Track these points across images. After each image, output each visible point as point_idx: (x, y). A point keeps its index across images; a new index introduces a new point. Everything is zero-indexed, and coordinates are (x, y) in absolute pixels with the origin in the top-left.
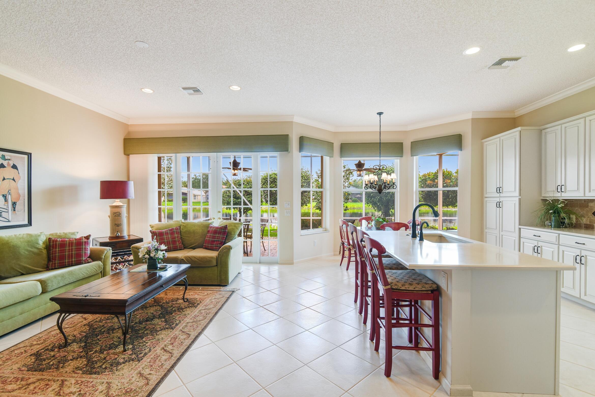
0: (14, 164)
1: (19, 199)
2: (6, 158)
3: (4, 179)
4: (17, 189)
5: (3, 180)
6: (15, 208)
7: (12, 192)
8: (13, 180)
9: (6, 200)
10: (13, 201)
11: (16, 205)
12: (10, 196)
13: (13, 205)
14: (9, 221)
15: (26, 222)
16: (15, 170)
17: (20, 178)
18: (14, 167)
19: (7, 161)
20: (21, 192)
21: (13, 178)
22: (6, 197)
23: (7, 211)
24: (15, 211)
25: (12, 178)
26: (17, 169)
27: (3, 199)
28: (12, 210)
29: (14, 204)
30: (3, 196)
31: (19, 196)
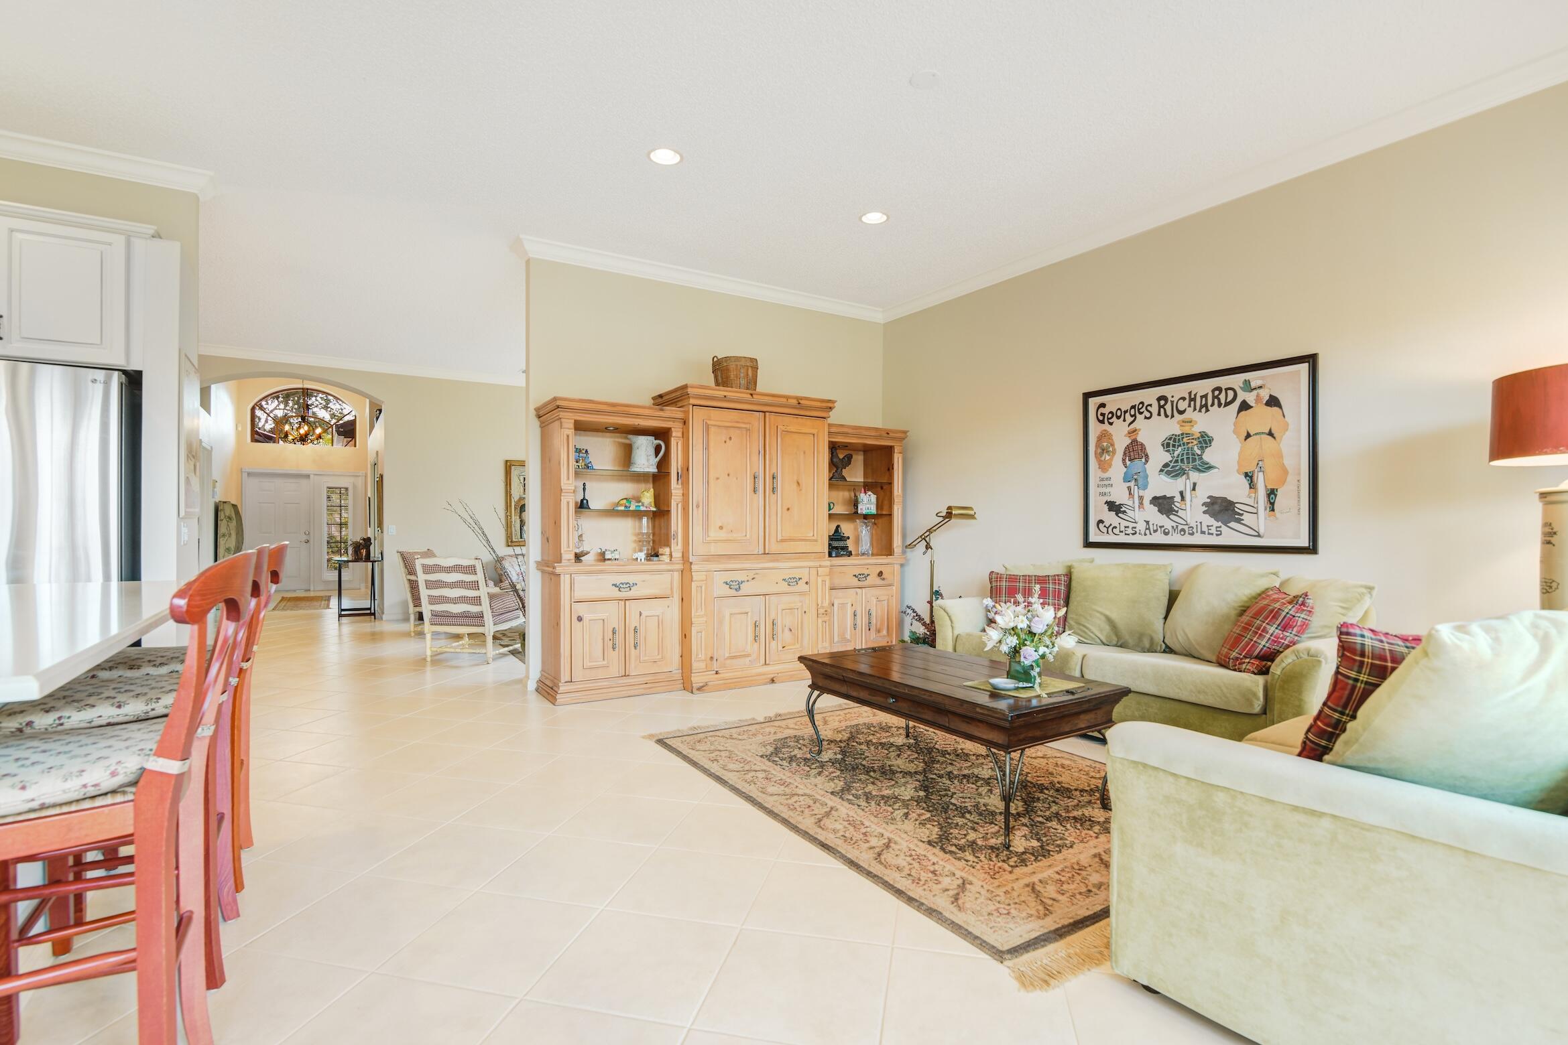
0: (1271, 396)
1: (1283, 481)
2: (1253, 385)
3: (1248, 436)
4: (1280, 456)
5: (1245, 440)
6: (1272, 504)
7: (1268, 464)
8: (1270, 434)
9: (1252, 485)
10: (1269, 487)
11: (1276, 496)
12: (1261, 474)
13: (1269, 495)
14: (1259, 536)
15: (1304, 542)
16: (1275, 408)
17: (1286, 427)
18: (1273, 402)
19: (1255, 392)
20: (1288, 462)
21: (1270, 430)
22: (1251, 477)
23: (1255, 511)
24: (1273, 510)
25: (1267, 431)
26: (1280, 406)
27: (1246, 483)
28: (1266, 509)
29: (1272, 493)
30: (1246, 475)
31: (1285, 472)
